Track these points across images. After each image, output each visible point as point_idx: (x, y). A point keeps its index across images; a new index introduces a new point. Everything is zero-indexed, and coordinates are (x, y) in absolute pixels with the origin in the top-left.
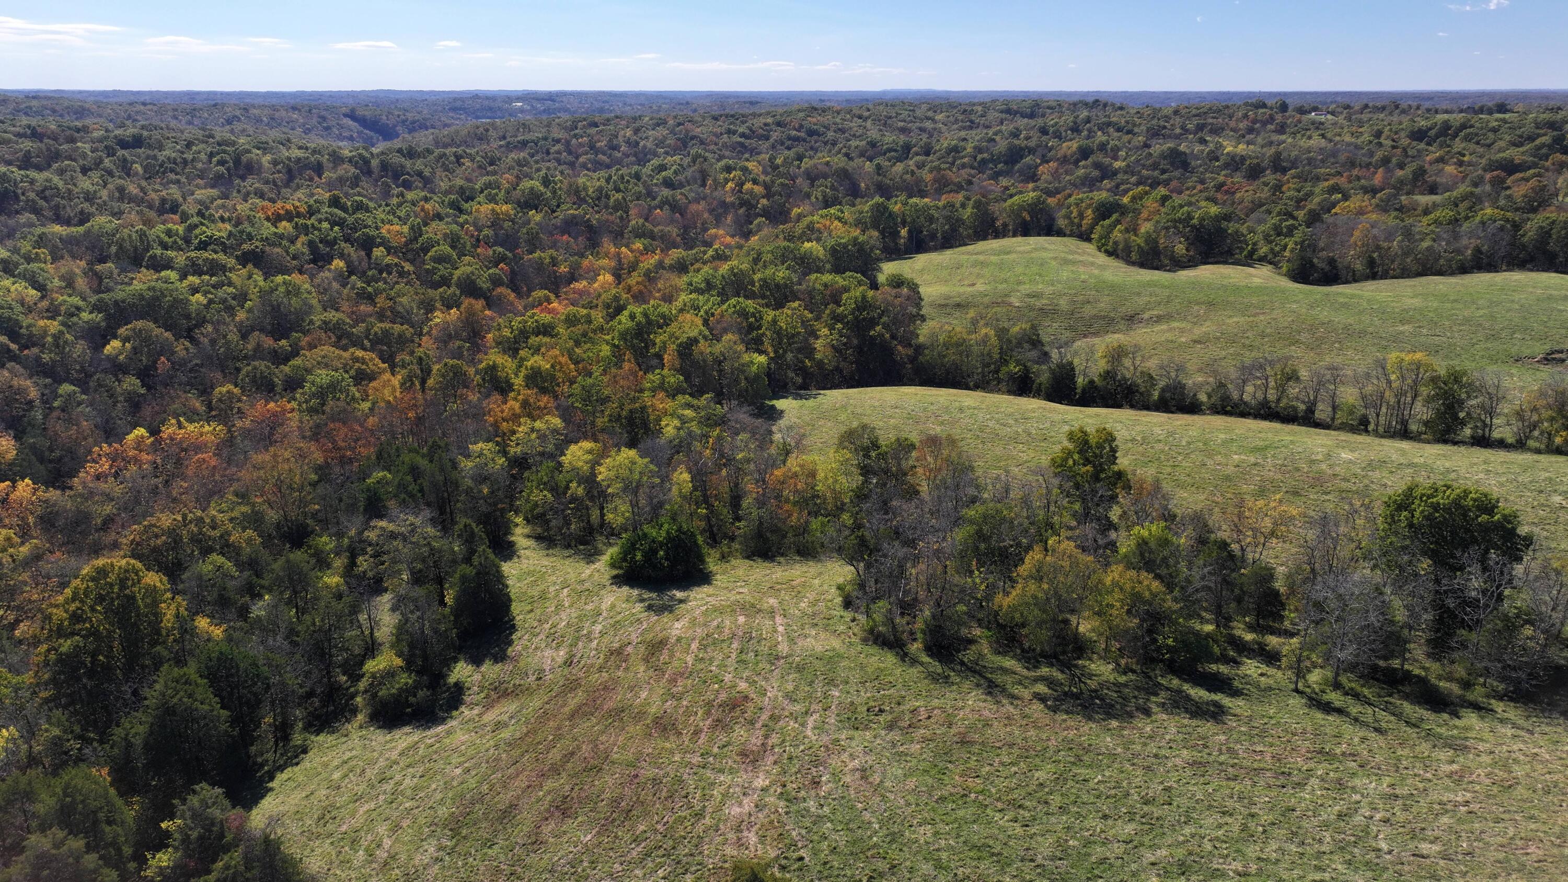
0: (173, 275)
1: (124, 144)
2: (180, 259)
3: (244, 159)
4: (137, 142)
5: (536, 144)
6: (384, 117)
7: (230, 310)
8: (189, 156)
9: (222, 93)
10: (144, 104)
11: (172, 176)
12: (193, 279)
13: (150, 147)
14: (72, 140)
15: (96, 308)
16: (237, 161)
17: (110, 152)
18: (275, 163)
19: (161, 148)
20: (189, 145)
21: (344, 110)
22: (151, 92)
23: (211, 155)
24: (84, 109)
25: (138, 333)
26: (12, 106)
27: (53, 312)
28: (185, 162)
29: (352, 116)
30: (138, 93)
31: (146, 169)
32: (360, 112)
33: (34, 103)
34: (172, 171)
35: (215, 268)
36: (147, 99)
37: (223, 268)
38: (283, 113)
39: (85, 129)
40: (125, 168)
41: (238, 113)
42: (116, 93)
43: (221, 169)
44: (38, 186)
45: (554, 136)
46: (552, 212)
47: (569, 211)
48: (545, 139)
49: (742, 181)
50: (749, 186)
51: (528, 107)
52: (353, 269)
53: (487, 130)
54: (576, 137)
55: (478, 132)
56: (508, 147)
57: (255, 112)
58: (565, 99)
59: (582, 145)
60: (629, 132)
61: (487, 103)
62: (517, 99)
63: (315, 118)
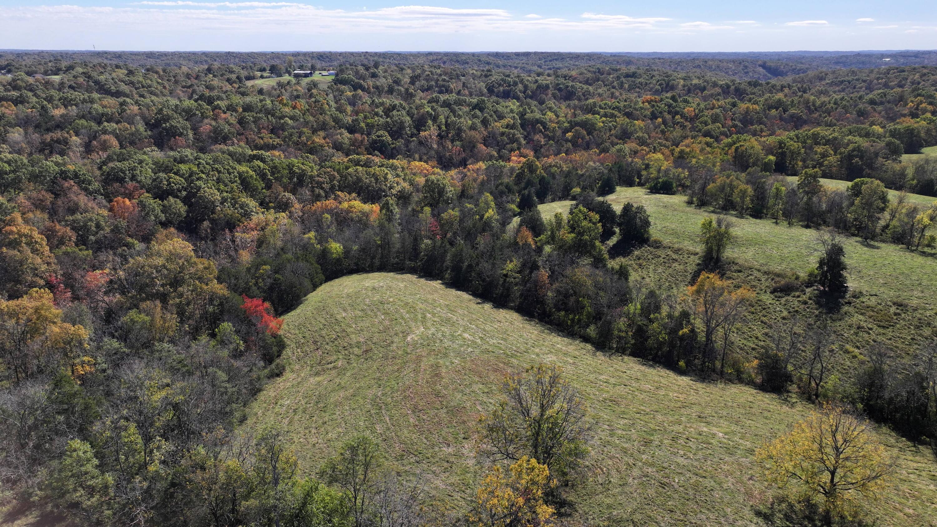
0: (598, 117)
1: (628, 75)
3: (671, 83)
5: (849, 83)
6: (782, 67)
8: (649, 82)
11: (637, 90)
12: (604, 119)
15: (570, 123)
16: (667, 85)
17: (618, 79)
18: (684, 86)
21: (760, 63)
23: (658, 81)
24: (630, 61)
25: (578, 131)
27: (557, 122)
28: (646, 84)
29: (764, 66)
31: (629, 87)
32: (768, 64)
34: (639, 87)
35: (613, 116)
36: (660, 56)
37: (615, 116)
38: (725, 64)
40: (622, 85)
41: (700, 64)
43: (659, 87)
45: (865, 78)
46: (785, 111)
47: (793, 111)
48: (858, 80)
49: (921, 102)
50: (923, 105)
51: (893, 61)
52: (664, 122)
53: (826, 74)
54: (878, 79)
55: (820, 75)
56: (831, 84)
57: (710, 63)
58: (927, 56)
59: (879, 84)
60: (917, 76)
61: (864, 59)
62: (888, 56)
63: (742, 67)
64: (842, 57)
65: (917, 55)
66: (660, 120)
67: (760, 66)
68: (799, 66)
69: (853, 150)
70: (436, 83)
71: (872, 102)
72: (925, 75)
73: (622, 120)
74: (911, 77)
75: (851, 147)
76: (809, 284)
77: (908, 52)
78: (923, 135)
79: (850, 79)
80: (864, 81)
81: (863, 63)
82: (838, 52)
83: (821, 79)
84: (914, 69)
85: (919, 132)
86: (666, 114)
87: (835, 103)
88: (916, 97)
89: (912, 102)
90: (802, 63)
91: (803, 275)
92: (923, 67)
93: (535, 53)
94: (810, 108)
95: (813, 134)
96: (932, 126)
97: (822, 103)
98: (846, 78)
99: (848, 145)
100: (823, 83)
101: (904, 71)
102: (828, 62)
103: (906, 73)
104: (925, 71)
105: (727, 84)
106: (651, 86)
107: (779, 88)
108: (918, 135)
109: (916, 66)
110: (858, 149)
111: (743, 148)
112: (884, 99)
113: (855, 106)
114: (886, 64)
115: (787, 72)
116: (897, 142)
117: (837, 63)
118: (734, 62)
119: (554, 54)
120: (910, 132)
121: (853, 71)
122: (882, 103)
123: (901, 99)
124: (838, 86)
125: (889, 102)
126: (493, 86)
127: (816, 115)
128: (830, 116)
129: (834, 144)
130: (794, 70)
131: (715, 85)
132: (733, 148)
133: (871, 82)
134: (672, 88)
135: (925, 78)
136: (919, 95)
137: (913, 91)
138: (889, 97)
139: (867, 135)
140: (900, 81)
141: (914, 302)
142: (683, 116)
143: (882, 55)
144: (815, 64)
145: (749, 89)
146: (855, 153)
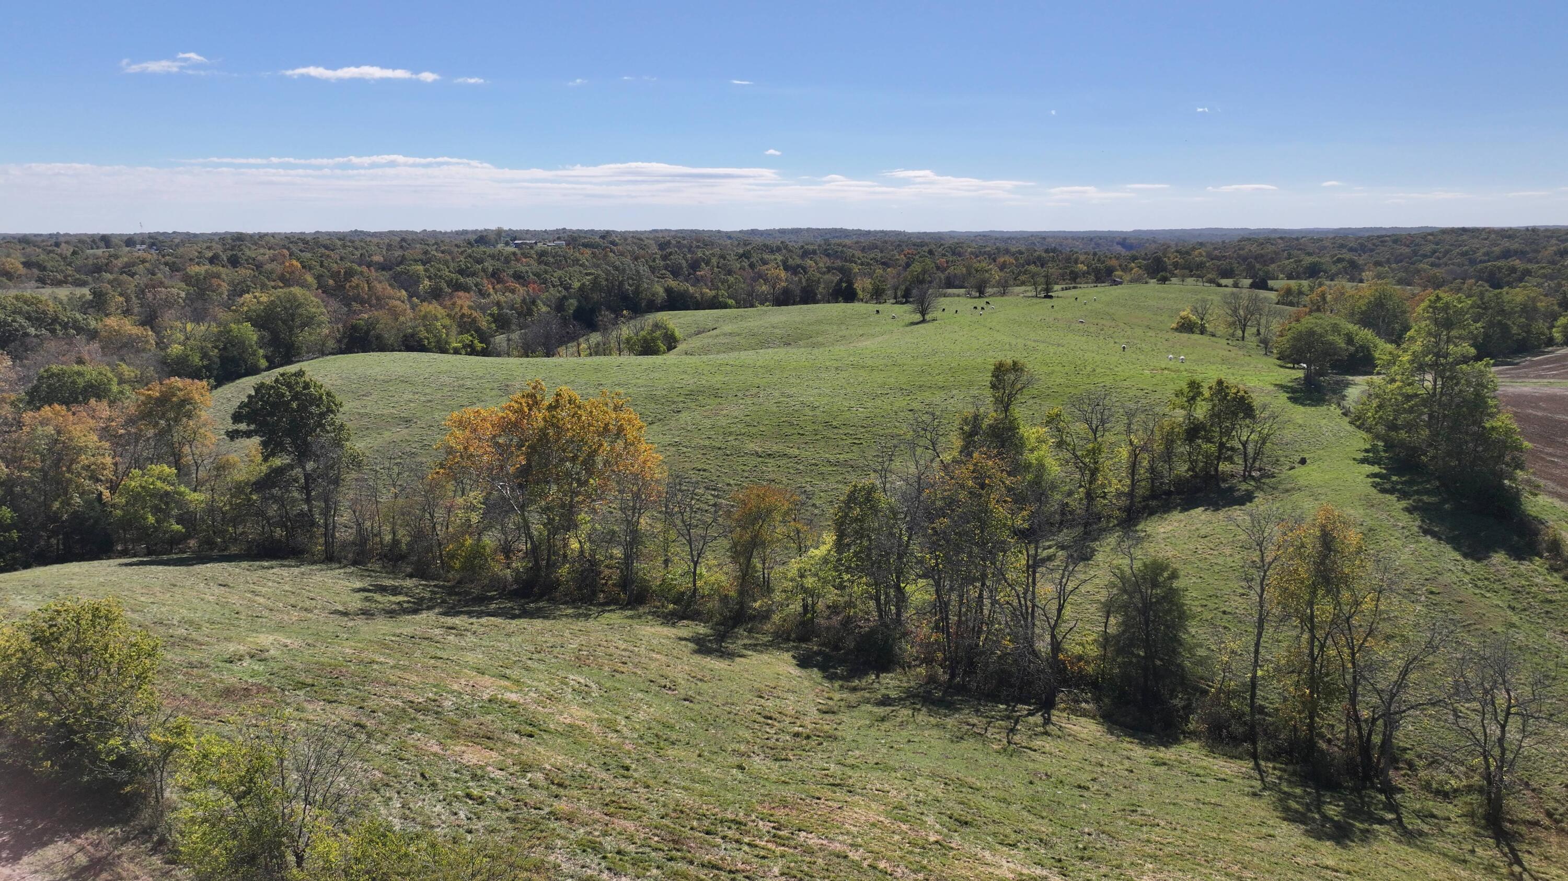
67: (1118, 243)
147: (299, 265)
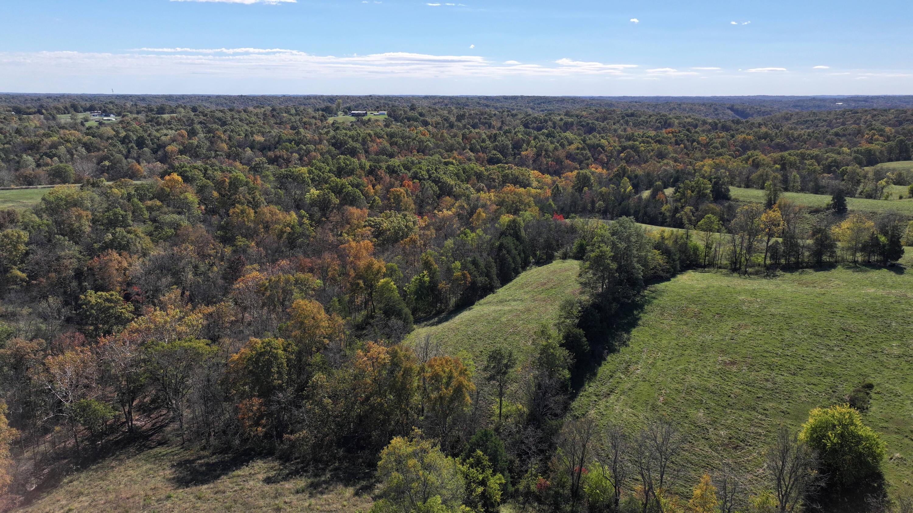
0: (638, 142)
1: (628, 116)
2: (640, 140)
3: (668, 122)
4: (632, 115)
5: (812, 122)
6: (748, 110)
7: (649, 153)
8: (649, 120)
9: (672, 97)
10: (636, 102)
11: (642, 127)
12: (642, 144)
13: (636, 116)
14: (610, 114)
15: (620, 146)
16: (666, 122)
17: (623, 118)
18: (679, 123)
19: (640, 117)
20: (650, 116)
21: (728, 106)
22: (639, 97)
23: (657, 120)
24: (612, 104)
25: (628, 152)
26: (586, 103)
27: (611, 146)
28: (647, 122)
29: (731, 108)
30: (634, 97)
31: (633, 124)
32: (735, 107)
33: (594, 102)
34: (642, 125)
35: (648, 142)
36: (637, 100)
37: (650, 143)
38: (697, 106)
39: (614, 111)
40: (627, 123)
41: (676, 106)
42: (624, 97)
43: (659, 125)
44: (601, 127)
45: (825, 119)
46: (772, 141)
47: (778, 140)
48: (819, 120)
49: (874, 134)
50: (876, 137)
51: (845, 105)
52: (685, 147)
53: (792, 115)
54: (836, 119)
55: (787, 116)
56: (797, 123)
57: (684, 106)
58: (875, 101)
59: (838, 123)
60: (869, 117)
61: (818, 103)
62: (841, 100)
63: (712, 110)
64: (799, 101)
65: (866, 99)
66: (682, 146)
67: (728, 108)
68: (763, 109)
69: (831, 162)
70: (479, 120)
71: (837, 134)
72: (875, 115)
73: (656, 146)
74: (864, 117)
75: (830, 160)
76: (828, 209)
77: (857, 97)
78: (877, 153)
79: (813, 119)
80: (825, 121)
81: (819, 106)
82: (794, 97)
83: (787, 119)
84: (866, 111)
85: (875, 152)
86: (686, 142)
87: (809, 135)
88: (870, 131)
89: (867, 134)
90: (764, 106)
91: (824, 206)
92: (873, 109)
93: (522, 97)
94: (791, 139)
95: (801, 153)
96: (883, 148)
97: (799, 135)
98: (809, 119)
99: (827, 159)
100: (790, 122)
101: (857, 113)
102: (787, 106)
103: (860, 114)
104: (875, 113)
105: (715, 122)
106: (652, 123)
107: (757, 125)
108: (874, 154)
109: (867, 109)
110: (835, 161)
111: (758, 160)
112: (846, 133)
113: (824, 138)
114: (839, 107)
115: (753, 114)
116: (861, 156)
117: (795, 106)
118: (704, 105)
119: (541, 98)
120: (869, 152)
121: (814, 113)
122: (844, 135)
123: (859, 132)
124: (803, 125)
125: (850, 135)
126: (528, 123)
127: (796, 144)
128: (805, 143)
129: (817, 158)
130: (759, 112)
131: (704, 123)
132: (751, 160)
133: (831, 121)
134: (670, 125)
135: (876, 118)
136: (873, 129)
137: (868, 127)
138: (848, 132)
139: (839, 153)
140: (855, 121)
141: (880, 212)
142: (698, 143)
143: (835, 100)
144: (776, 107)
145: (734, 126)
146: (833, 164)
147: (180, 178)
